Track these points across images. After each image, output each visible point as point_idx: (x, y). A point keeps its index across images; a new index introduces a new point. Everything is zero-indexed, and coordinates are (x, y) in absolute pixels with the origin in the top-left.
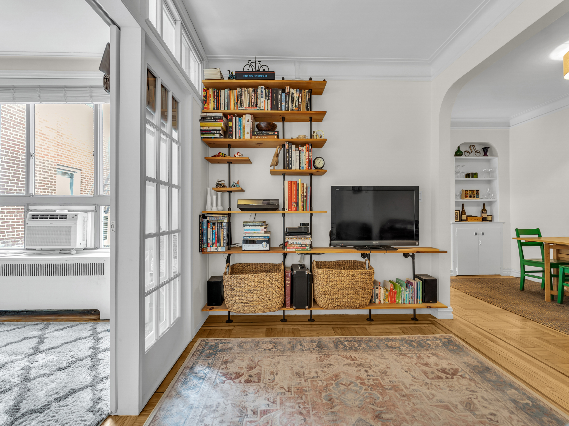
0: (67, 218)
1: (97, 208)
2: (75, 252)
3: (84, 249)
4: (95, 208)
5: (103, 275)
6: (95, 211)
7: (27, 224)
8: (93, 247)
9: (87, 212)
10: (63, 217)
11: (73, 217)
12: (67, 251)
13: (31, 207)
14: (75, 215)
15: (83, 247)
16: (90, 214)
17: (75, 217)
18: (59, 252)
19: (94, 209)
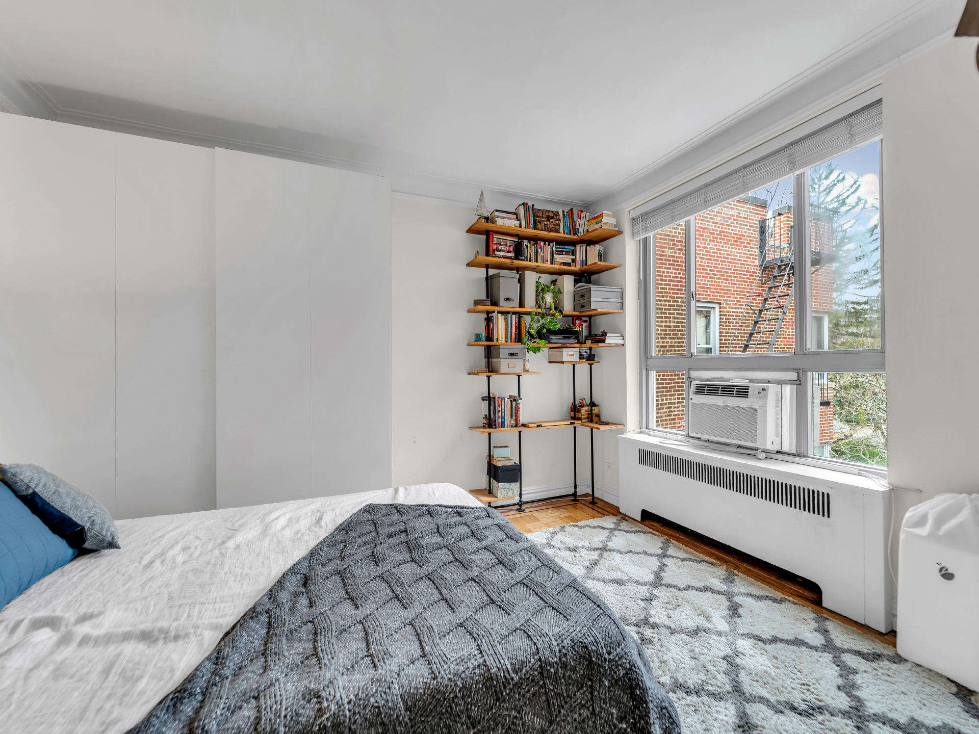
0: (749, 394)
1: (801, 375)
2: (763, 455)
3: (778, 452)
4: (798, 376)
5: (829, 517)
6: (798, 382)
7: (691, 399)
8: (794, 451)
9: (781, 383)
10: (743, 392)
11: (760, 393)
12: (751, 452)
13: (694, 374)
14: (763, 390)
15: (776, 447)
16: (787, 389)
17: (763, 392)
18: (735, 450)
19: (796, 379)
